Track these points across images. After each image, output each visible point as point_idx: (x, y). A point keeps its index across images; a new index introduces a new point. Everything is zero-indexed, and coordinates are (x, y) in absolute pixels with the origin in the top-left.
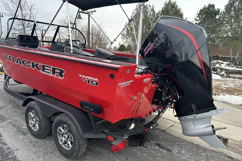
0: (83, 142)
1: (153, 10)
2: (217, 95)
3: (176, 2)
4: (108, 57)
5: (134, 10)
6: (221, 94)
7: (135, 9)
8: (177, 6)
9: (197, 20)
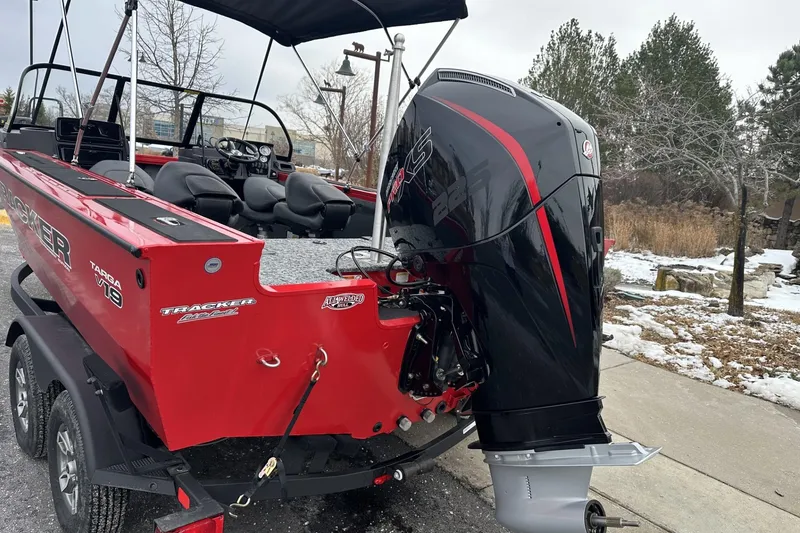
0: (107, 496)
1: (610, 51)
2: (766, 375)
3: (692, 26)
4: (318, 204)
5: (542, 49)
6: (784, 374)
7: (546, 47)
8: (696, 40)
9: (768, 91)
